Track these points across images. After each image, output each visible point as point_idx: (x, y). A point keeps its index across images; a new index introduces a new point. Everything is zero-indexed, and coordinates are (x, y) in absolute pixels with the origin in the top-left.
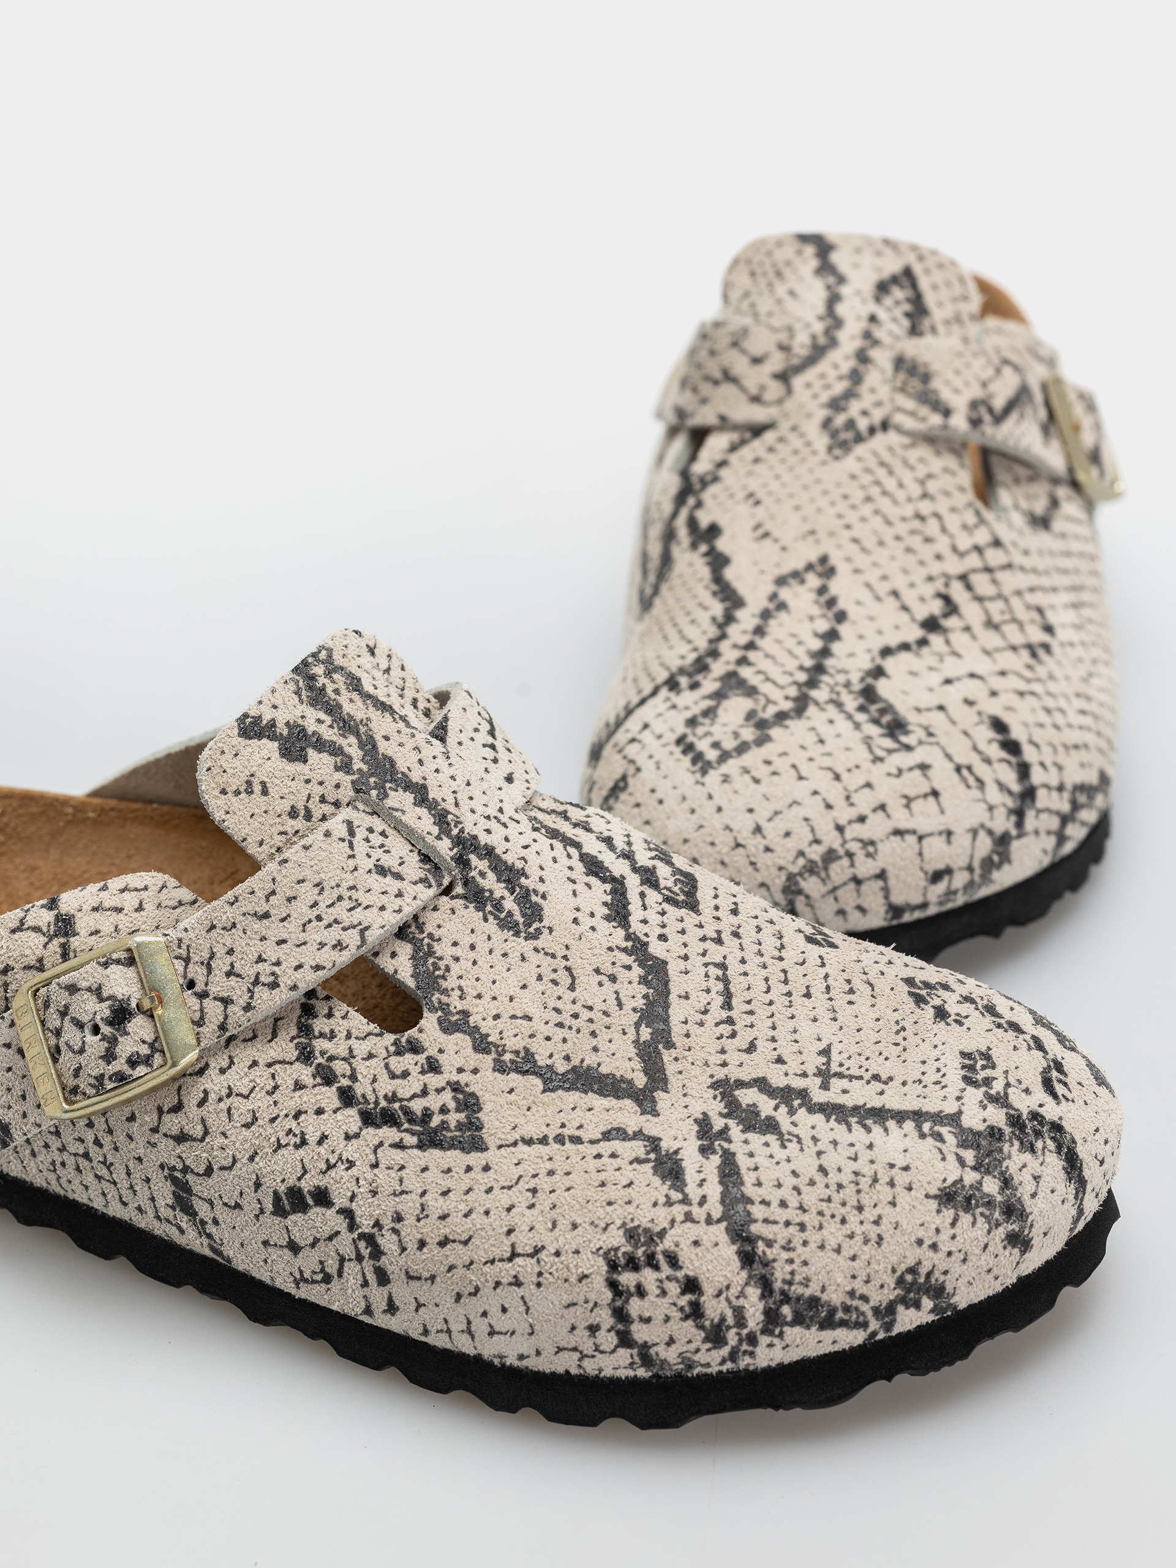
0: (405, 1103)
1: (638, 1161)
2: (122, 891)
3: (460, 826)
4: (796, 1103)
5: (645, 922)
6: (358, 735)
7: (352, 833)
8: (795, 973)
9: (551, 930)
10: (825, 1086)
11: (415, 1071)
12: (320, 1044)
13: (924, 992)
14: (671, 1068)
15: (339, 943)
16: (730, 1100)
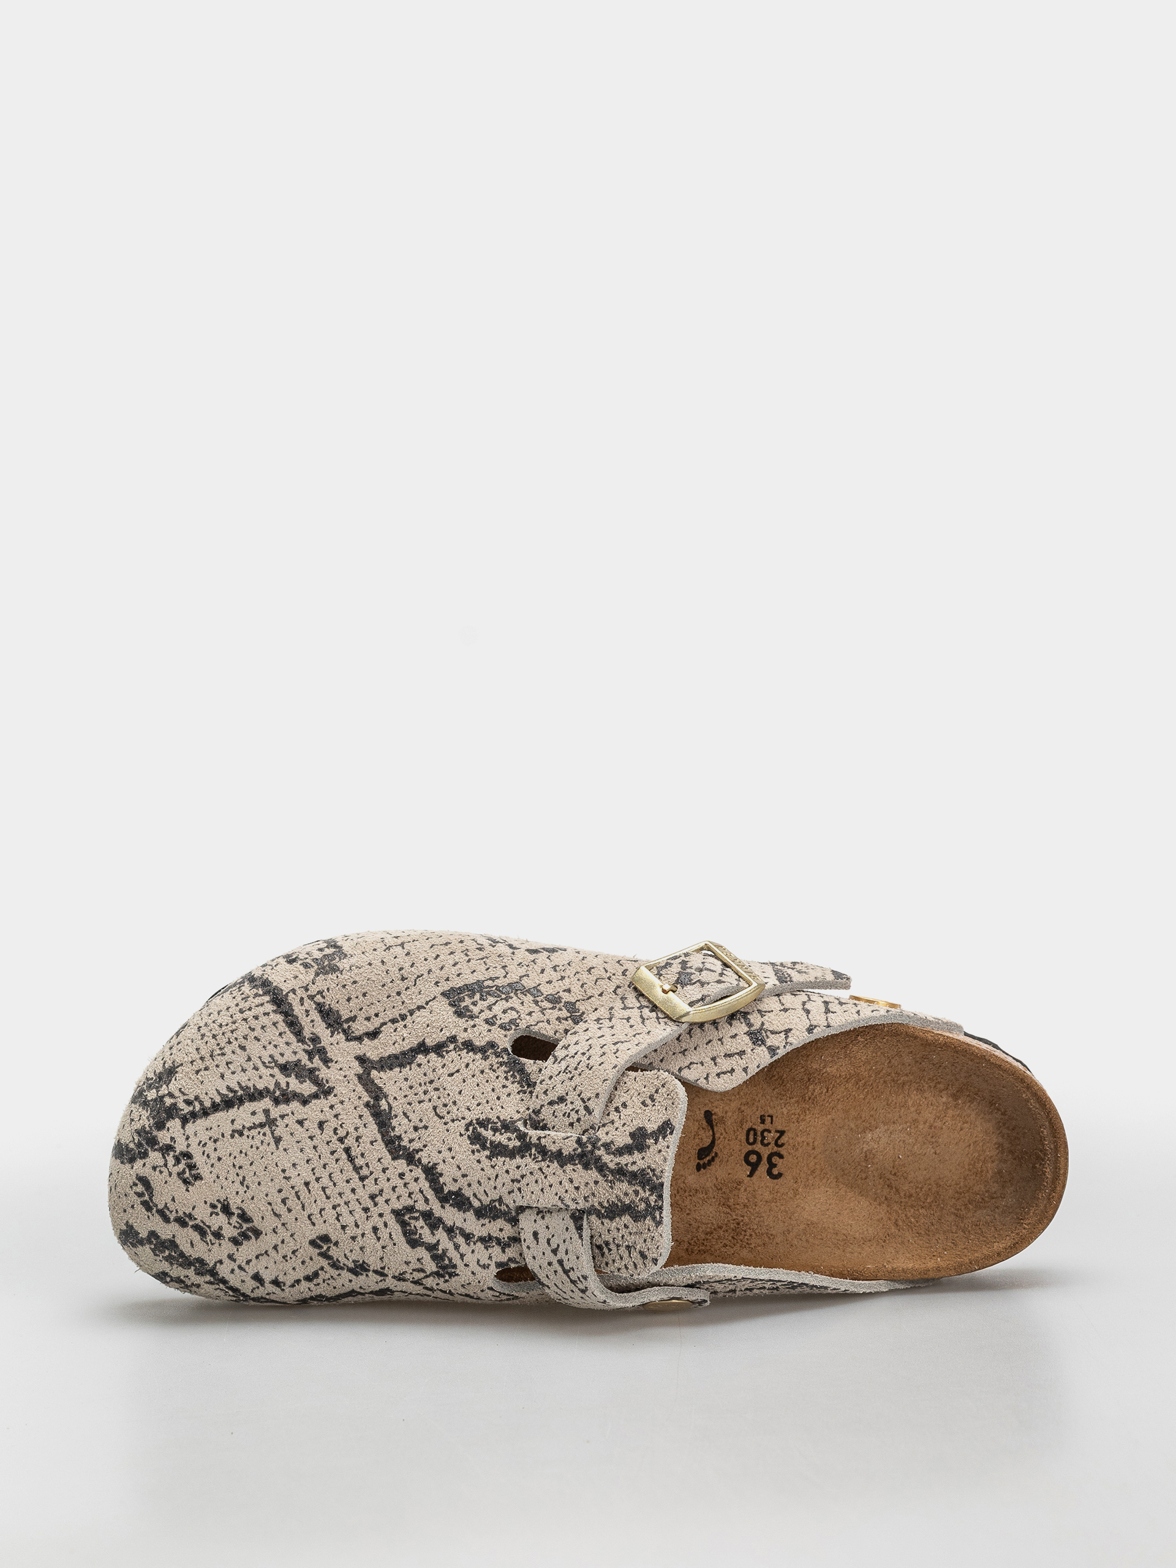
0: (499, 999)
1: (353, 1019)
3: (533, 1157)
4: (278, 1093)
5: (416, 1180)
6: (612, 1171)
7: (586, 1108)
8: (322, 1201)
9: (461, 1135)
10: (266, 1112)
11: (500, 1015)
12: (565, 1013)
13: (245, 1226)
14: (360, 1088)
15: (566, 1048)
16: (316, 1082)
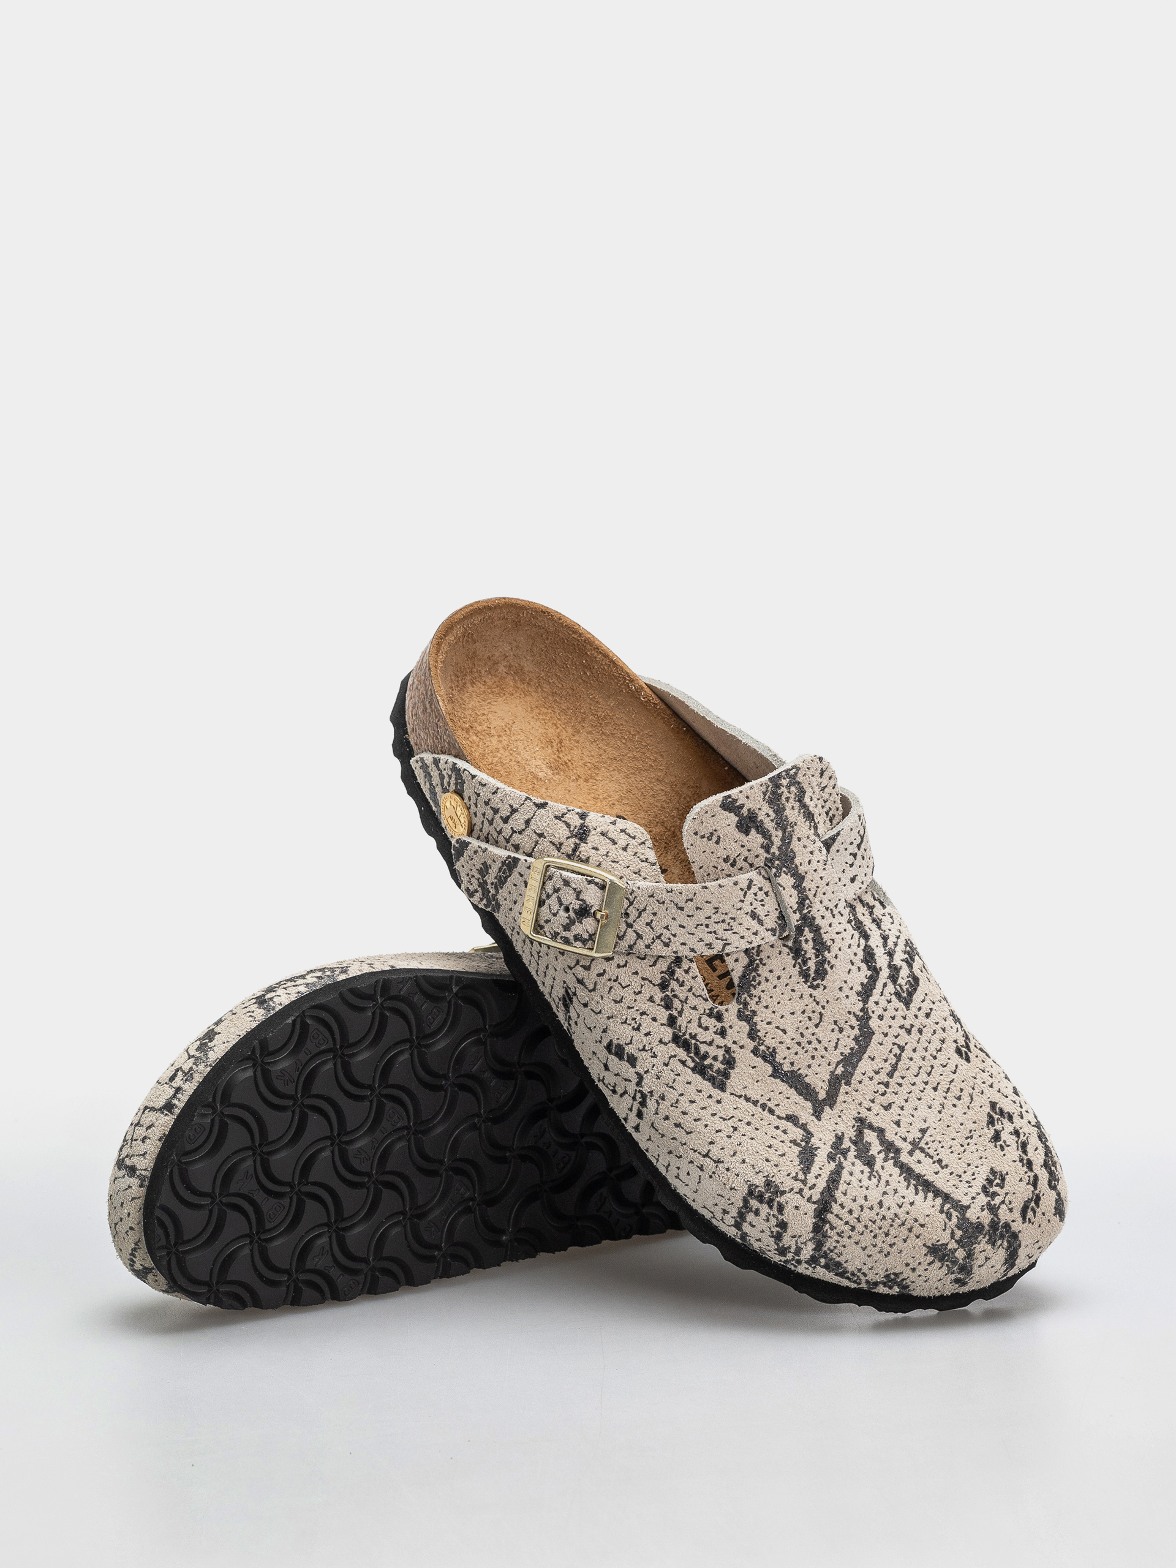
0: (698, 1043)
1: (794, 1142)
2: (622, 831)
3: (810, 909)
4: (892, 1155)
5: (877, 1003)
6: (784, 831)
7: (749, 888)
8: (938, 1070)
9: (825, 988)
10: (911, 1153)
11: (712, 1030)
12: (673, 984)
13: (996, 1117)
14: (841, 1097)
15: (710, 944)
16: (860, 1134)
